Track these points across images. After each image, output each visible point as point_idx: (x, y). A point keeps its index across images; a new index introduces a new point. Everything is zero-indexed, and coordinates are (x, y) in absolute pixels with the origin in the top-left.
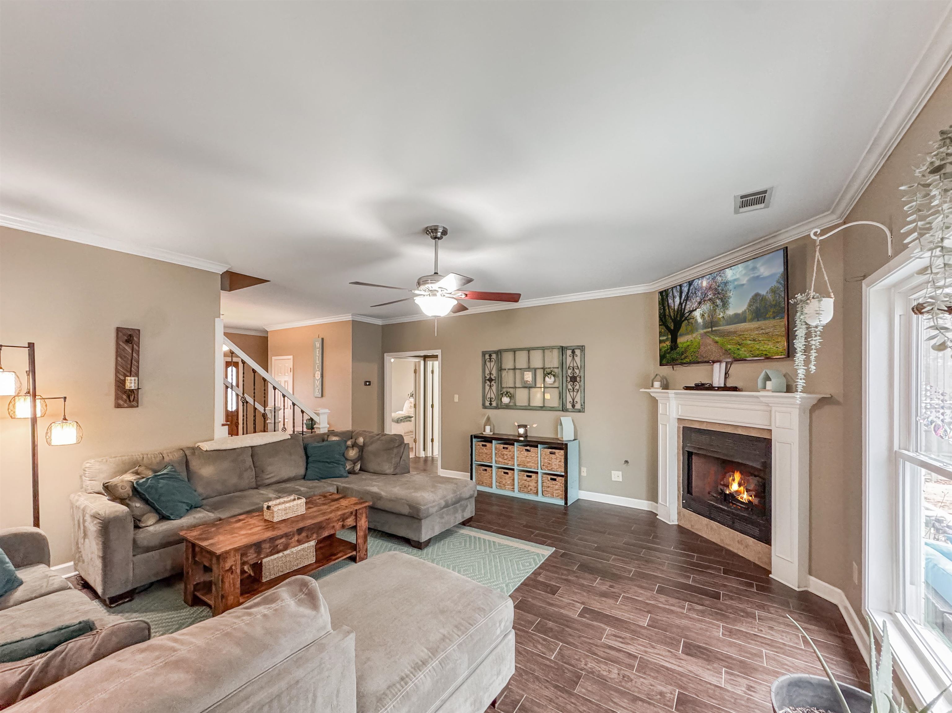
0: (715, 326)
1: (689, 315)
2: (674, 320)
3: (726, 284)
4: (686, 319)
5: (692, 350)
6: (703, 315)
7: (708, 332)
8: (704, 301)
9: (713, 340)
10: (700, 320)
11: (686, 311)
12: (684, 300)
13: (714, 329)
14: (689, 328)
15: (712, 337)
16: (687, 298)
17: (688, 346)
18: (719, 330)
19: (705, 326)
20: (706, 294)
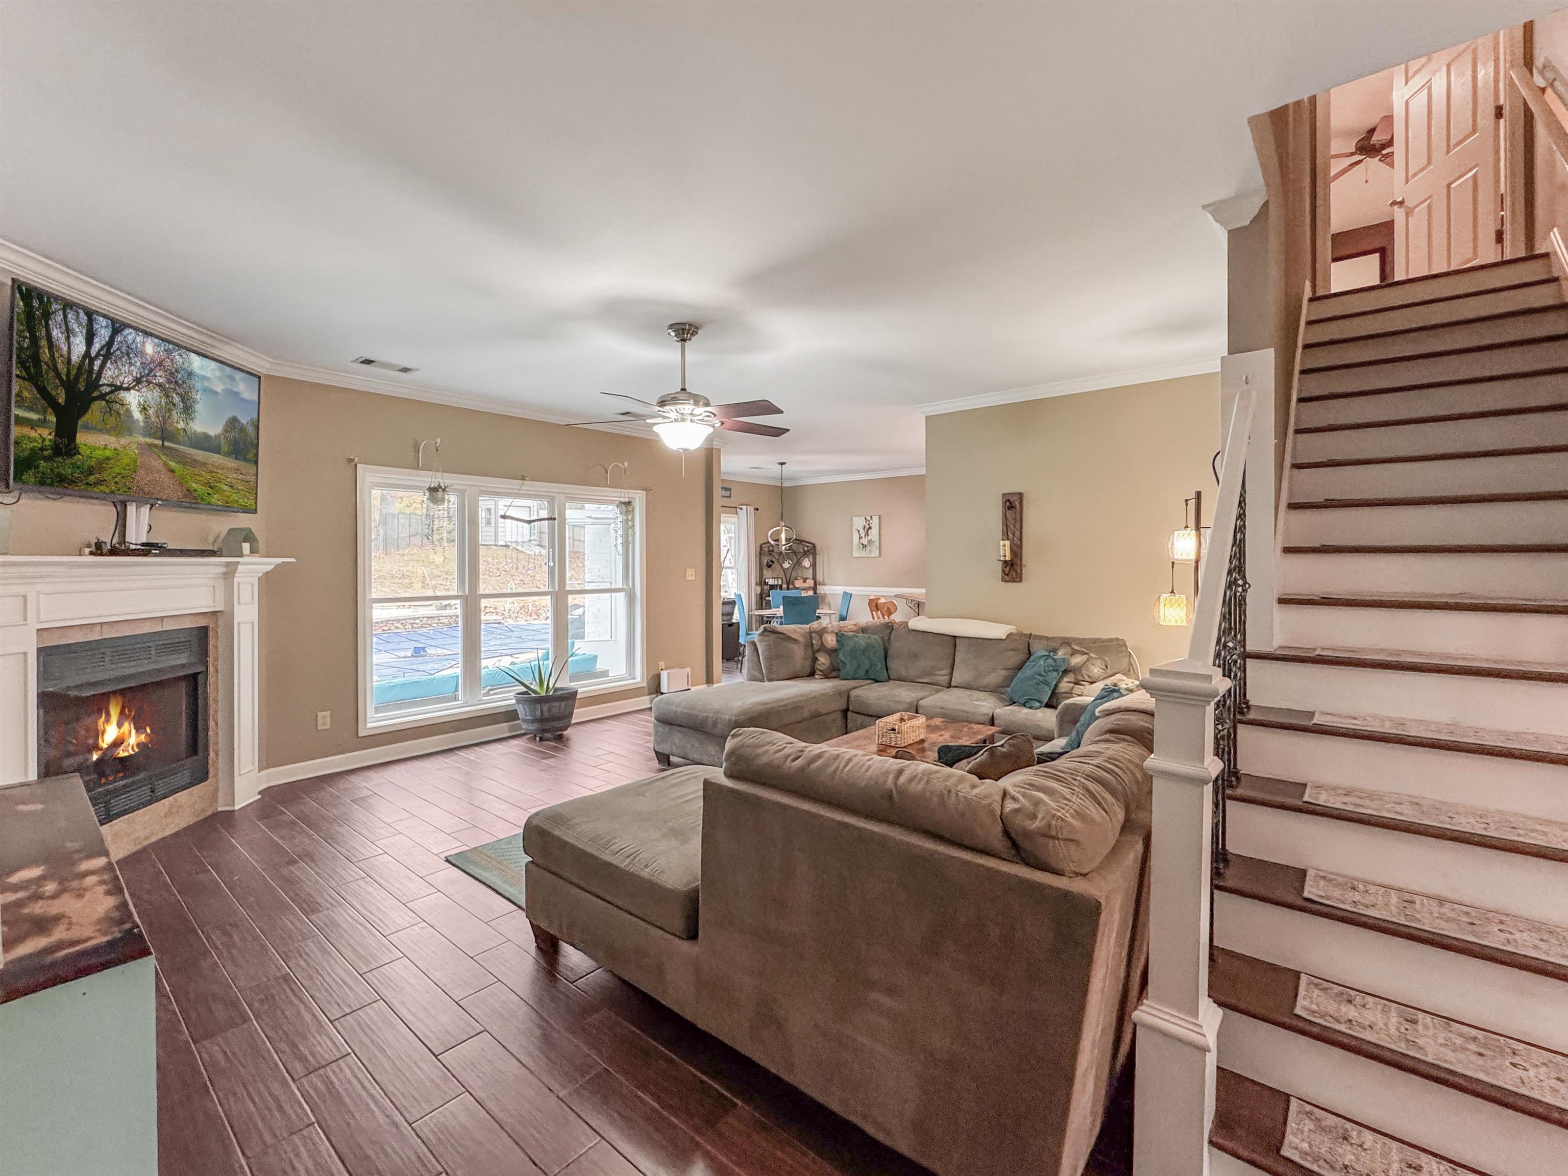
0: (169, 441)
1: (112, 392)
2: (69, 385)
3: (190, 374)
4: (102, 397)
5: (117, 470)
6: (145, 409)
7: (156, 446)
8: (149, 383)
9: (165, 464)
10: (137, 415)
11: (103, 381)
12: (98, 354)
13: (166, 444)
14: (111, 421)
15: (164, 458)
16: (107, 353)
17: (108, 458)
18: (176, 450)
19: (149, 431)
20: (151, 371)
